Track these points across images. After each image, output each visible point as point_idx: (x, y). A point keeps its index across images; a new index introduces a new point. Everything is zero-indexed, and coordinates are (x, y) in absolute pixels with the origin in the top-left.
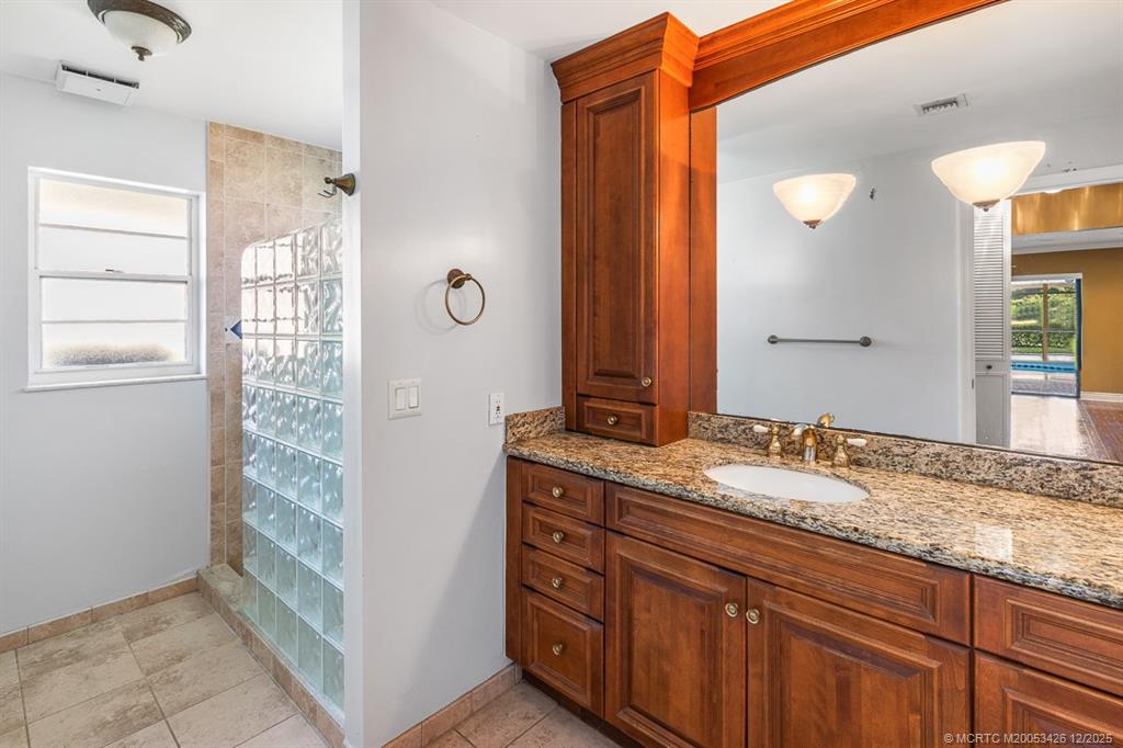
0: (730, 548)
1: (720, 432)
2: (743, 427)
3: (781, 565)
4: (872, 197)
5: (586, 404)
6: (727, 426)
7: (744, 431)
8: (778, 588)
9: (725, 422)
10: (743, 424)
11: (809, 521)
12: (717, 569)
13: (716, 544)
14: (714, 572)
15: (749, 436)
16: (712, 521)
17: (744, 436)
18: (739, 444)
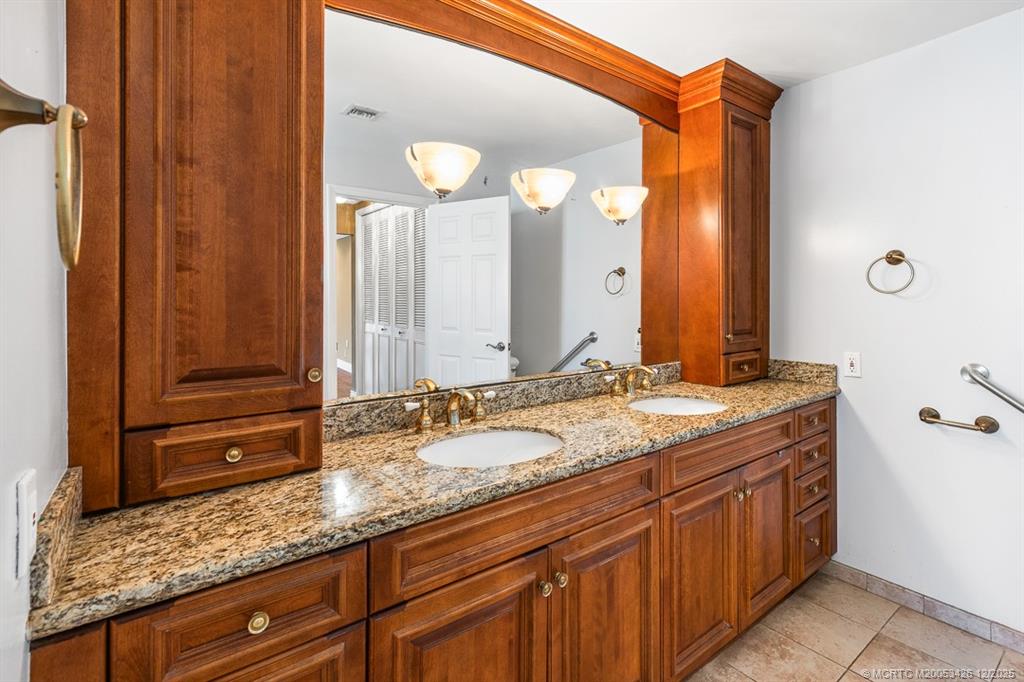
0: (534, 527)
1: (350, 425)
2: (377, 411)
3: (574, 513)
4: (485, 183)
5: (160, 443)
6: (359, 415)
7: (379, 415)
8: (571, 538)
9: (356, 411)
10: (377, 408)
11: (598, 460)
12: (523, 559)
13: (522, 532)
14: (523, 564)
15: (385, 419)
16: (523, 508)
17: (379, 421)
18: (373, 432)
